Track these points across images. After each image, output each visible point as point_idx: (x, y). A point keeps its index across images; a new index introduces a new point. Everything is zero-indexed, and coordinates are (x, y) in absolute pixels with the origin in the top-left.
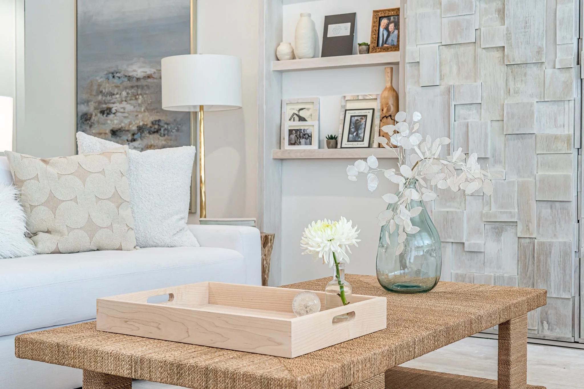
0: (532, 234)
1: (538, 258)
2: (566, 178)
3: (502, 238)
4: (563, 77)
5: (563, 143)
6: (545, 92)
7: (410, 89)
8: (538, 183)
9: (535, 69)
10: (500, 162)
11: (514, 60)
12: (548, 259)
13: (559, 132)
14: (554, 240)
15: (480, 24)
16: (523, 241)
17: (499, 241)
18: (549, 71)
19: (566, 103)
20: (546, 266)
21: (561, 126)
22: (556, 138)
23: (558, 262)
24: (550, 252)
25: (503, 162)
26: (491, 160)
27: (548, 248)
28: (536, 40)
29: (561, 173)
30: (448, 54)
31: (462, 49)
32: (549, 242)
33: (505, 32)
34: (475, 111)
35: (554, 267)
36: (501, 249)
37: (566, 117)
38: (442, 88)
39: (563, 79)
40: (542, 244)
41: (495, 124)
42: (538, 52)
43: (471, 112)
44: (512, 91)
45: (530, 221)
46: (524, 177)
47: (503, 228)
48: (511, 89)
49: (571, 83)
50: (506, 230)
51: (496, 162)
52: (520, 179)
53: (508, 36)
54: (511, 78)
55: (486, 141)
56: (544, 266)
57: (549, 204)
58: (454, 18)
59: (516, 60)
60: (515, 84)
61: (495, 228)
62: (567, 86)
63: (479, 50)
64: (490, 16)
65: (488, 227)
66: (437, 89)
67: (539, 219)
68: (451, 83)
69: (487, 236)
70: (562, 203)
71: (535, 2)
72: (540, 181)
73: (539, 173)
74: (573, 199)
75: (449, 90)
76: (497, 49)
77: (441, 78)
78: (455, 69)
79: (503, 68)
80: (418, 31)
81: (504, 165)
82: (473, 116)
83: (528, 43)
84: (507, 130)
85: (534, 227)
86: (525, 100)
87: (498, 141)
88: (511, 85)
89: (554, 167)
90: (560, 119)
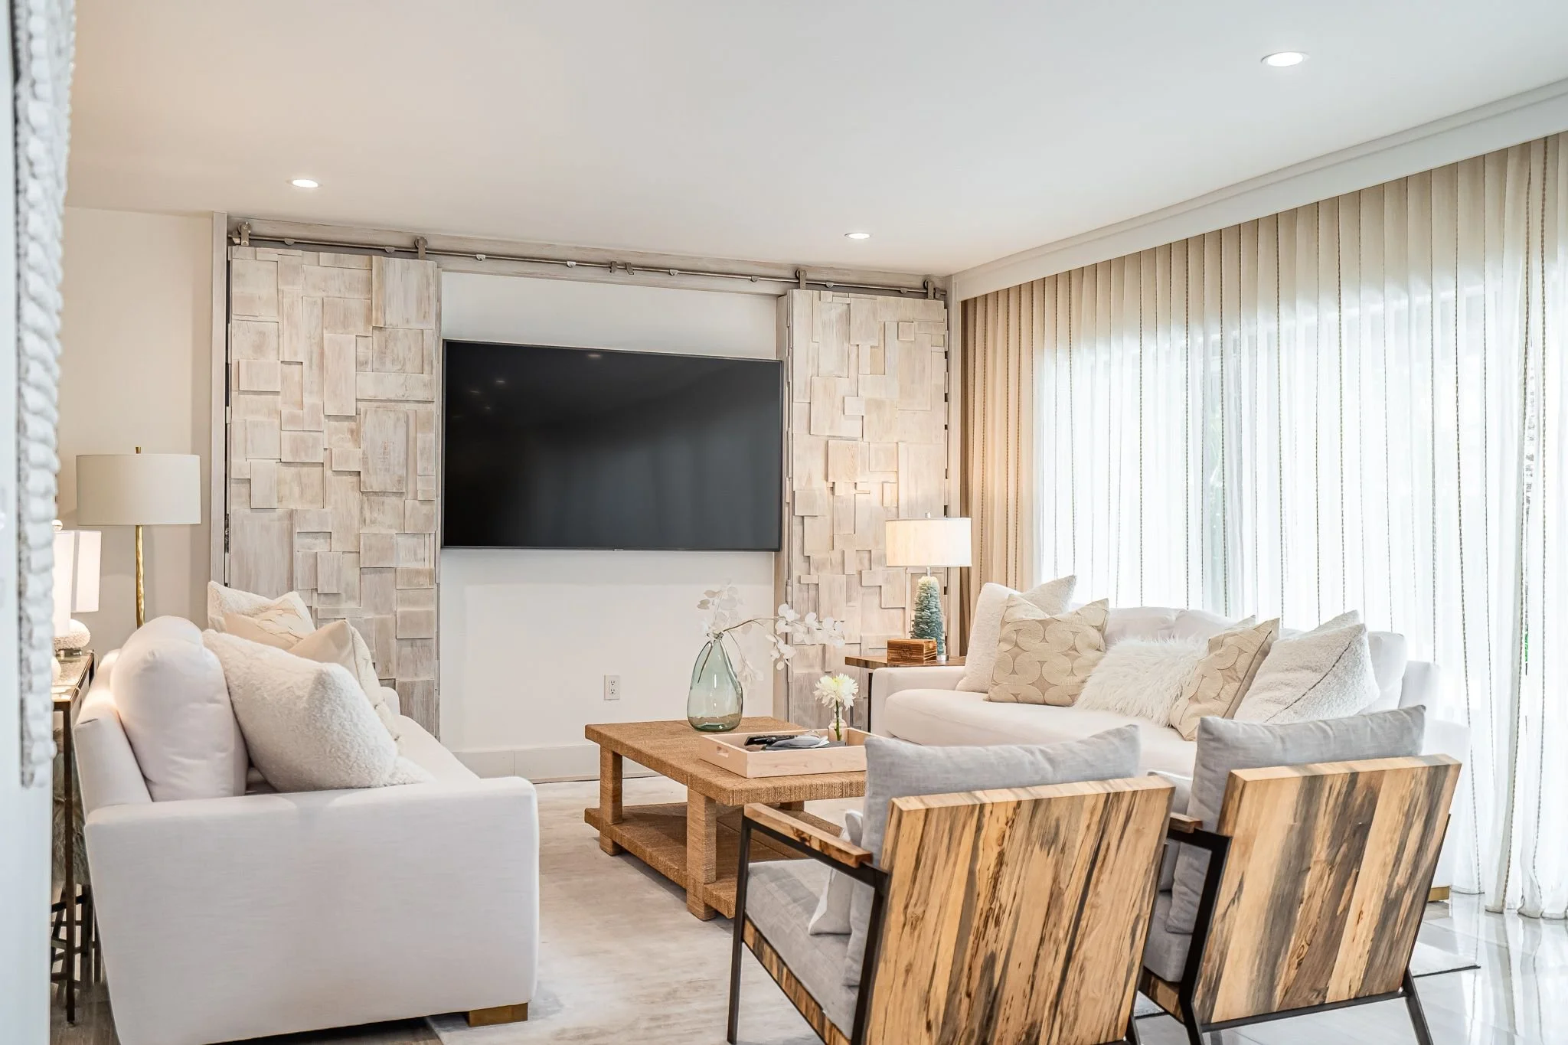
0: (392, 675)
2: (429, 613)
4: (425, 509)
5: (425, 577)
6: (406, 524)
7: (236, 510)
8: (398, 619)
9: (394, 498)
10: (354, 598)
11: (371, 488)
12: (411, 700)
13: (419, 566)
14: (416, 679)
15: (330, 444)
18: (410, 503)
19: (427, 536)
20: (408, 707)
21: (421, 559)
22: (418, 572)
23: (421, 702)
24: (413, 693)
25: (358, 596)
26: (344, 594)
27: (410, 688)
28: (395, 468)
29: (422, 609)
30: (289, 472)
31: (305, 469)
32: (411, 682)
33: (361, 456)
34: (322, 541)
35: (416, 708)
37: (427, 551)
38: (280, 512)
39: (425, 512)
40: (403, 684)
41: (348, 556)
42: (399, 481)
43: (317, 541)
44: (368, 521)
45: (389, 661)
46: (381, 614)
48: (367, 519)
51: (349, 597)
52: (377, 617)
53: (365, 460)
55: (339, 574)
57: (409, 642)
58: (297, 433)
59: (374, 487)
60: (371, 513)
62: (429, 518)
63: (329, 473)
64: (342, 436)
66: (275, 515)
67: (399, 659)
68: (293, 507)
70: (423, 641)
71: (395, 427)
72: (402, 617)
73: (400, 609)
74: (434, 636)
75: (291, 514)
76: (350, 473)
77: (280, 500)
78: (296, 490)
79: (358, 495)
80: (249, 442)
81: (358, 600)
82: (320, 546)
83: (387, 470)
84: (364, 563)
85: (393, 666)
86: (384, 531)
87: (352, 575)
88: (367, 514)
89: (415, 603)
90: (420, 553)
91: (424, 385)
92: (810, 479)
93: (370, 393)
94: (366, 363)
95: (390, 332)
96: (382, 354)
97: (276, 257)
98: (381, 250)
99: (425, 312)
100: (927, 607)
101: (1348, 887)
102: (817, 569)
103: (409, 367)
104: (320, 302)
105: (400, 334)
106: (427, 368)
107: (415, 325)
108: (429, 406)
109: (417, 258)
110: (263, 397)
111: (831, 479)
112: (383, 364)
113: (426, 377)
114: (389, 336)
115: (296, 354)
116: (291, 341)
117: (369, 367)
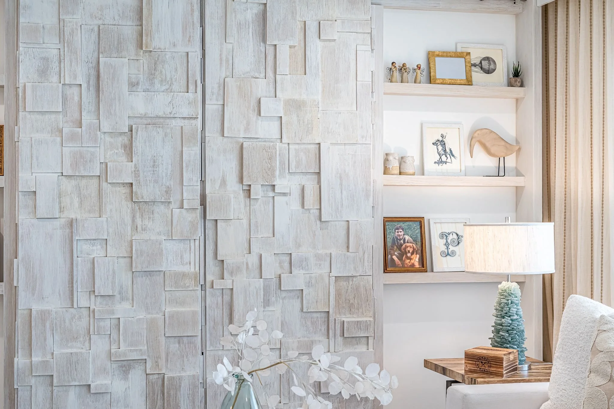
0: (161, 370)
1: (168, 393)
2: (194, 313)
3: (130, 376)
4: (190, 216)
5: (191, 280)
6: (173, 230)
7: (23, 220)
8: (167, 319)
9: (162, 207)
10: (127, 299)
11: (142, 198)
12: (178, 393)
13: (185, 269)
14: (183, 374)
15: (105, 158)
16: (151, 377)
17: (126, 378)
18: (177, 211)
19: (192, 242)
20: (176, 400)
21: (187, 263)
22: (184, 275)
23: (188, 395)
24: (180, 386)
25: (131, 298)
26: (118, 296)
27: (178, 382)
28: (164, 180)
29: (188, 309)
30: (68, 185)
31: (84, 182)
32: (178, 376)
33: (133, 169)
34: (99, 247)
35: (184, 400)
36: (129, 387)
37: (192, 255)
38: (63, 221)
39: (190, 219)
40: (172, 379)
41: (121, 260)
42: (167, 192)
43: (95, 248)
44: (139, 228)
45: (159, 357)
46: (152, 314)
47: (130, 365)
48: (138, 226)
49: (197, 224)
50: (134, 368)
51: (122, 299)
52: (149, 316)
53: (136, 173)
54: (138, 215)
55: (114, 277)
56: (174, 400)
57: (177, 340)
58: (76, 149)
59: (145, 197)
60: (142, 221)
61: (122, 367)
62: (193, 226)
63: (104, 185)
64: (116, 151)
65: (115, 366)
66: (57, 223)
67: (167, 355)
68: (73, 216)
69: (114, 375)
70: (189, 338)
71: (163, 141)
72: (169, 317)
73: (169, 309)
74: (200, 334)
75: (71, 223)
76: (124, 185)
77: (61, 210)
78: (76, 201)
79: (130, 204)
80: (34, 158)
81: (131, 302)
82: (97, 251)
83: (156, 182)
84: (136, 267)
85: (162, 362)
86: (153, 238)
87: (125, 278)
88: (139, 221)
89: (182, 303)
90: (186, 257)
91: (189, 103)
93: (141, 111)
94: (138, 84)
95: (159, 56)
96: (151, 76)
99: (190, 37)
103: (175, 87)
104: (96, 29)
105: (167, 57)
106: (192, 87)
107: (182, 49)
108: (193, 122)
110: (47, 116)
112: (152, 84)
113: (190, 95)
114: (158, 59)
115: (75, 78)
116: (71, 65)
117: (140, 88)
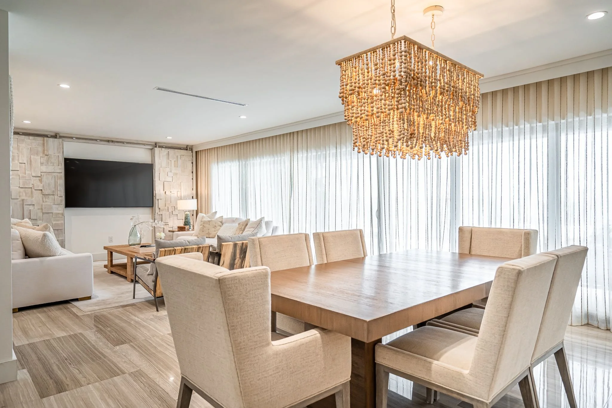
2: (62, 223)
4: (60, 198)
6: (55, 202)
9: (52, 196)
14: (59, 239)
15: (33, 183)
18: (56, 197)
19: (61, 205)
22: (59, 213)
28: (52, 189)
30: (22, 190)
31: (27, 189)
34: (32, 206)
37: (61, 208)
38: (20, 199)
41: (39, 210)
42: (53, 192)
43: (30, 206)
53: (43, 187)
54: (44, 198)
57: (56, 230)
58: (24, 180)
59: (46, 193)
62: (61, 201)
63: (33, 190)
64: (37, 181)
66: (18, 200)
68: (23, 198)
70: (60, 230)
71: (52, 178)
72: (54, 224)
73: (54, 222)
74: (63, 228)
75: (23, 200)
76: (39, 190)
77: (20, 196)
78: (24, 194)
79: (42, 195)
81: (42, 220)
82: (31, 208)
83: (50, 189)
84: (44, 211)
86: (49, 204)
87: (40, 214)
88: (44, 200)
89: (58, 221)
90: (59, 209)
91: (59, 169)
92: (160, 191)
93: (44, 170)
95: (50, 156)
96: (47, 161)
97: (17, 137)
98: (47, 136)
99: (59, 151)
100: (187, 219)
101: (244, 262)
102: (162, 211)
103: (55, 164)
104: (30, 148)
105: (52, 156)
106: (60, 165)
107: (57, 154)
108: (61, 174)
109: (56, 138)
110: (14, 171)
111: (165, 191)
112: (48, 163)
113: (60, 167)
115: (23, 161)
116: (22, 158)
117: (44, 164)
